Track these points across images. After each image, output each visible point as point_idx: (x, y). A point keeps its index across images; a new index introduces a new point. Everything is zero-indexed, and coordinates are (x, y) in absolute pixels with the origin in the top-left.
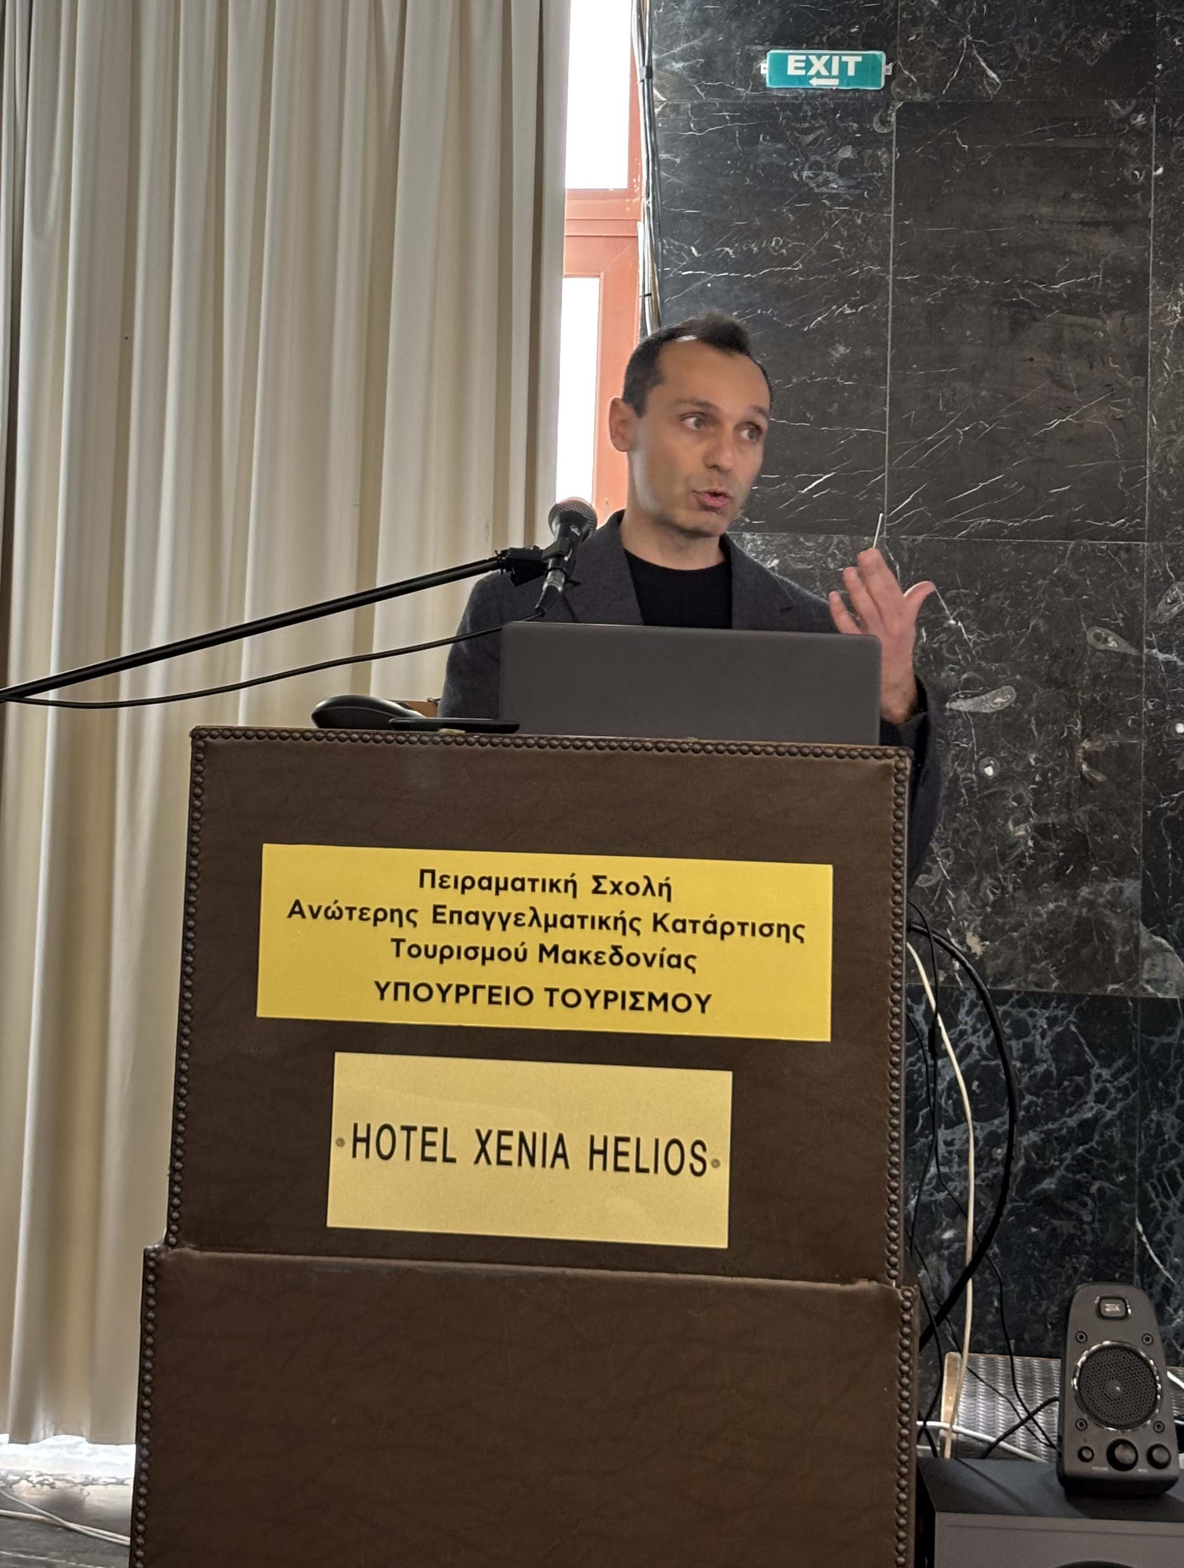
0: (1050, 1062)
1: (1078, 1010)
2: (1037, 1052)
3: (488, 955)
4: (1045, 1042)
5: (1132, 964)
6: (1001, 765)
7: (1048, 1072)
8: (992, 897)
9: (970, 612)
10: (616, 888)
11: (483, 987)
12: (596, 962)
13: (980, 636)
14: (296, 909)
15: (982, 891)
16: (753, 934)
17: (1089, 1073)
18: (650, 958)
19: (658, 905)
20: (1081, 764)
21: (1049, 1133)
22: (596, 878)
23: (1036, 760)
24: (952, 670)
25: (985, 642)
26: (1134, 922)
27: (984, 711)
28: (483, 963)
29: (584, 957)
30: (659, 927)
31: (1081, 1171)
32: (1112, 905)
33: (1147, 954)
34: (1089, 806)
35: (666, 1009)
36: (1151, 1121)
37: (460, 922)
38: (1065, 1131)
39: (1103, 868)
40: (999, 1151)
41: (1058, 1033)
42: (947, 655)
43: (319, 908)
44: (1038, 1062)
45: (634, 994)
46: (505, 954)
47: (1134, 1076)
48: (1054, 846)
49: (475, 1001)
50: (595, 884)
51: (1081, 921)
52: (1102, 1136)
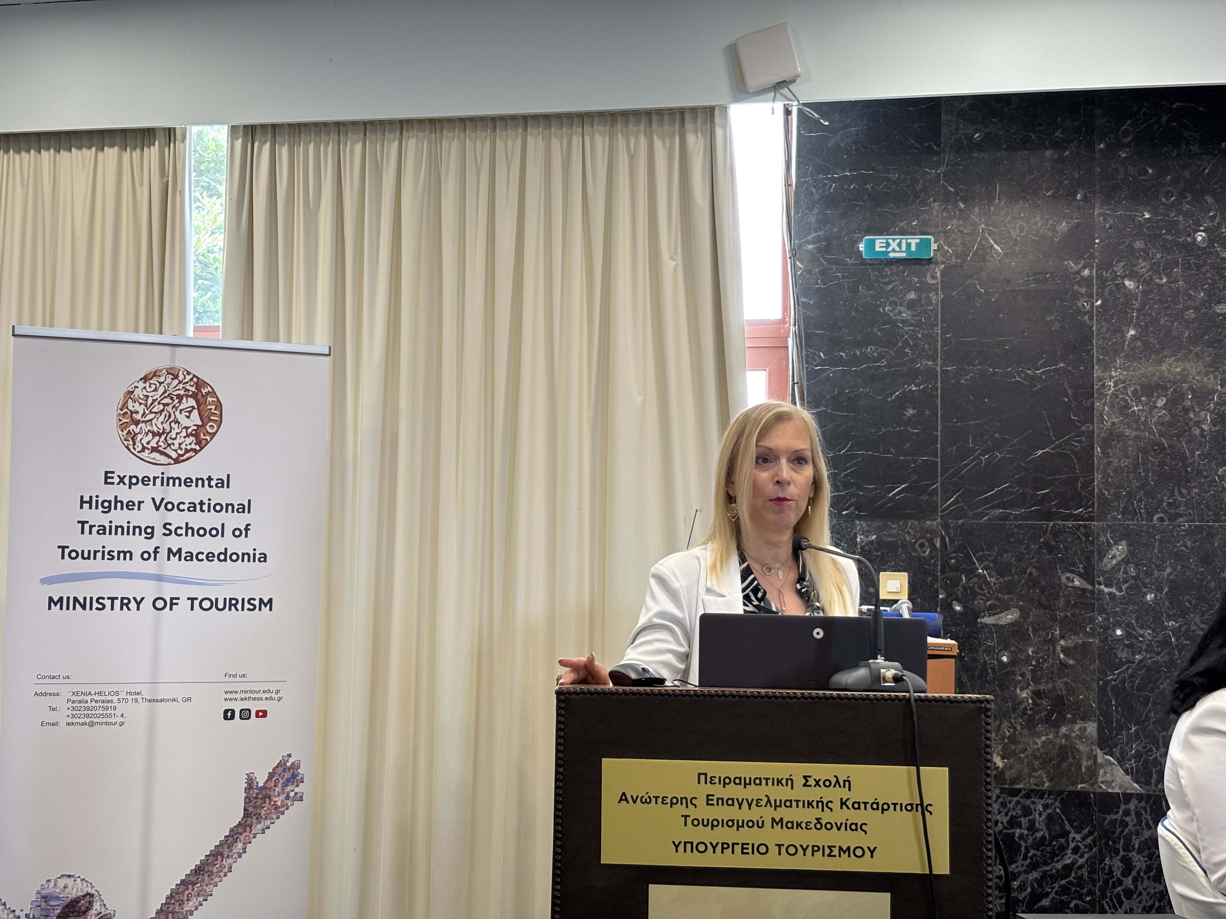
0: (1045, 830)
1: (1061, 799)
2: (1037, 824)
3: (740, 824)
4: (1041, 819)
5: (1093, 772)
6: (1012, 655)
7: (1043, 838)
8: (1008, 733)
9: (991, 565)
10: (817, 783)
11: (738, 844)
12: (806, 828)
13: (997, 579)
14: (623, 798)
15: (1002, 730)
16: (901, 810)
17: (1068, 837)
18: (839, 825)
19: (843, 793)
20: (1059, 654)
21: (1045, 872)
22: (805, 777)
23: (1033, 652)
24: (981, 599)
25: (1000, 583)
26: (1093, 748)
27: (1001, 623)
28: (738, 830)
29: (799, 825)
30: (844, 806)
31: (1064, 895)
32: (1080, 738)
33: (1102, 766)
34: (1065, 679)
35: (849, 856)
36: (1105, 864)
37: (723, 804)
38: (1054, 871)
39: (1073, 715)
40: (1015, 883)
41: (1049, 814)
42: (978, 591)
43: (637, 797)
44: (1037, 831)
45: (830, 847)
46: (751, 824)
47: (1095, 837)
48: (1044, 703)
49: (733, 853)
50: (804, 781)
51: (1062, 747)
52: (1076, 873)
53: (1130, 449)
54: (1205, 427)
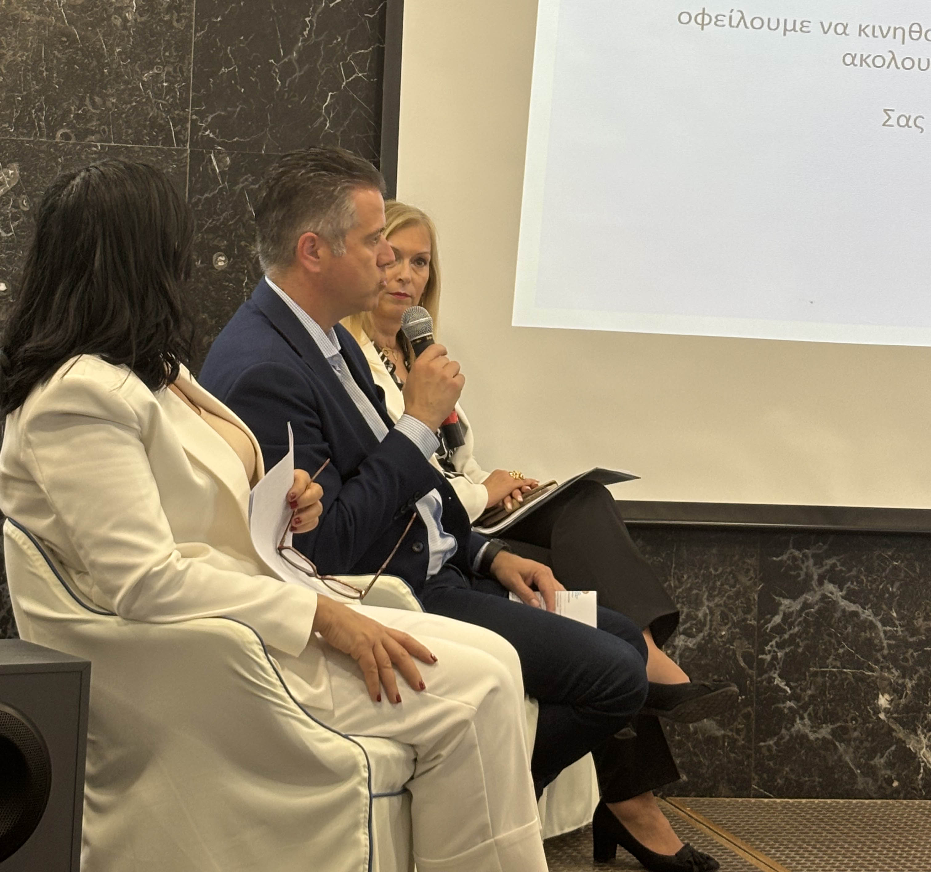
53: (31, 38)
54: (129, 16)
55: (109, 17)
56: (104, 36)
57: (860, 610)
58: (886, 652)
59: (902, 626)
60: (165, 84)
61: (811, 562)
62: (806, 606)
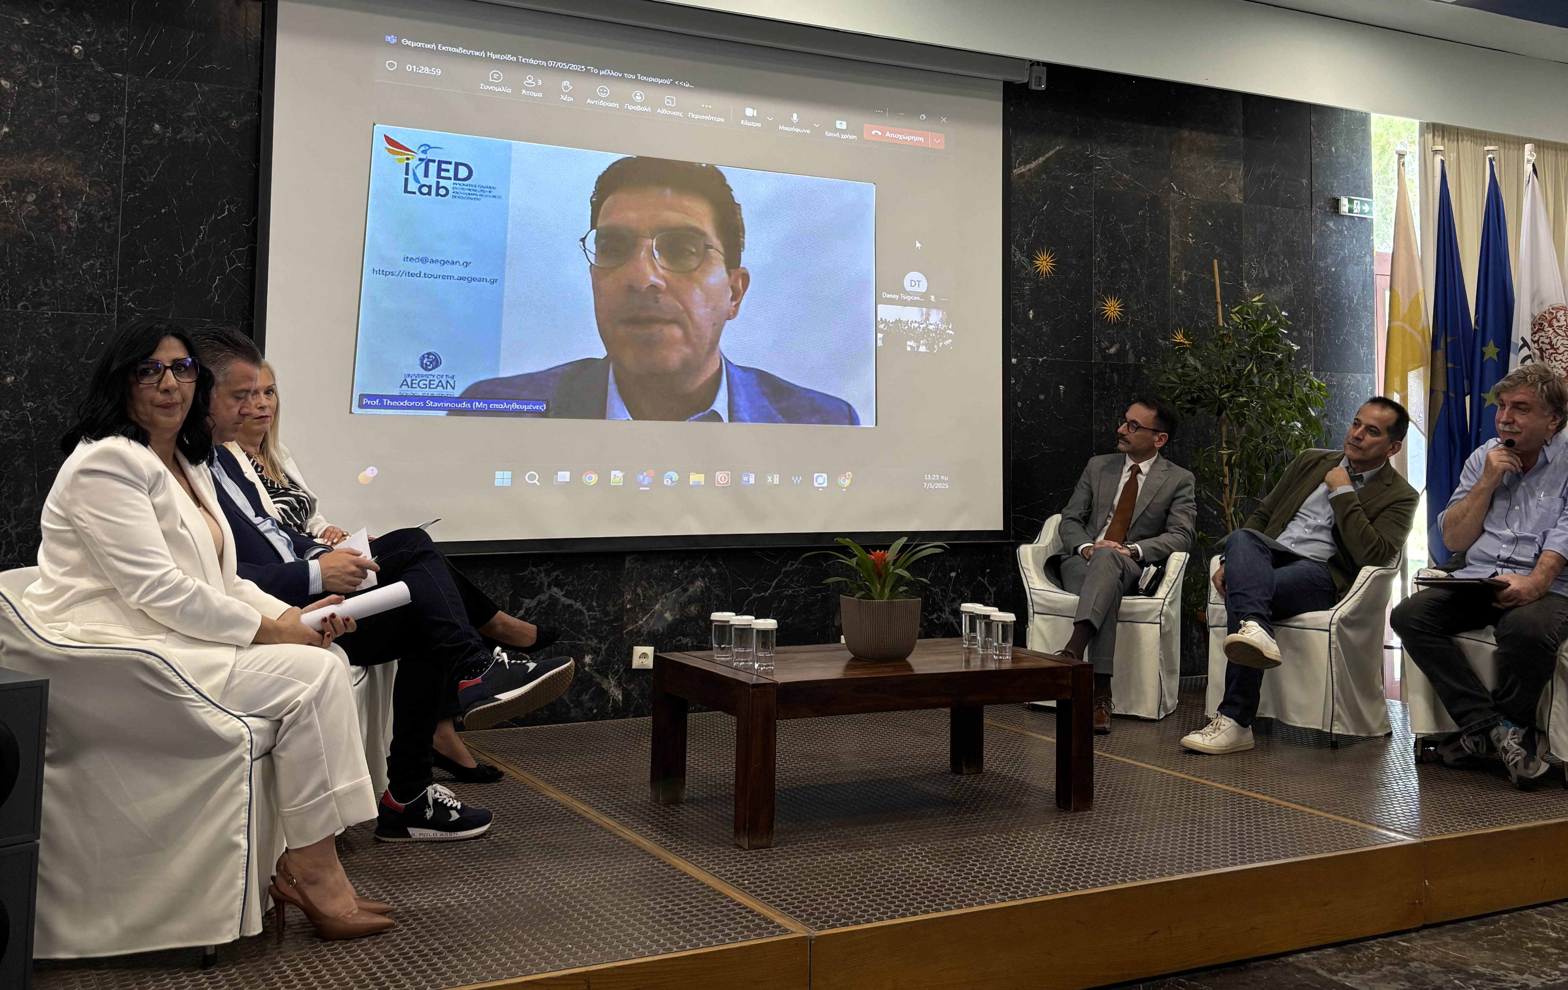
54: (72, 224)
55: (58, 225)
56: (54, 238)
57: (574, 603)
58: (589, 628)
59: (599, 611)
60: (99, 271)
61: (543, 574)
62: (539, 603)
